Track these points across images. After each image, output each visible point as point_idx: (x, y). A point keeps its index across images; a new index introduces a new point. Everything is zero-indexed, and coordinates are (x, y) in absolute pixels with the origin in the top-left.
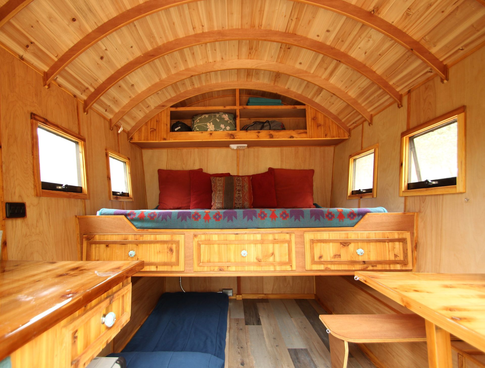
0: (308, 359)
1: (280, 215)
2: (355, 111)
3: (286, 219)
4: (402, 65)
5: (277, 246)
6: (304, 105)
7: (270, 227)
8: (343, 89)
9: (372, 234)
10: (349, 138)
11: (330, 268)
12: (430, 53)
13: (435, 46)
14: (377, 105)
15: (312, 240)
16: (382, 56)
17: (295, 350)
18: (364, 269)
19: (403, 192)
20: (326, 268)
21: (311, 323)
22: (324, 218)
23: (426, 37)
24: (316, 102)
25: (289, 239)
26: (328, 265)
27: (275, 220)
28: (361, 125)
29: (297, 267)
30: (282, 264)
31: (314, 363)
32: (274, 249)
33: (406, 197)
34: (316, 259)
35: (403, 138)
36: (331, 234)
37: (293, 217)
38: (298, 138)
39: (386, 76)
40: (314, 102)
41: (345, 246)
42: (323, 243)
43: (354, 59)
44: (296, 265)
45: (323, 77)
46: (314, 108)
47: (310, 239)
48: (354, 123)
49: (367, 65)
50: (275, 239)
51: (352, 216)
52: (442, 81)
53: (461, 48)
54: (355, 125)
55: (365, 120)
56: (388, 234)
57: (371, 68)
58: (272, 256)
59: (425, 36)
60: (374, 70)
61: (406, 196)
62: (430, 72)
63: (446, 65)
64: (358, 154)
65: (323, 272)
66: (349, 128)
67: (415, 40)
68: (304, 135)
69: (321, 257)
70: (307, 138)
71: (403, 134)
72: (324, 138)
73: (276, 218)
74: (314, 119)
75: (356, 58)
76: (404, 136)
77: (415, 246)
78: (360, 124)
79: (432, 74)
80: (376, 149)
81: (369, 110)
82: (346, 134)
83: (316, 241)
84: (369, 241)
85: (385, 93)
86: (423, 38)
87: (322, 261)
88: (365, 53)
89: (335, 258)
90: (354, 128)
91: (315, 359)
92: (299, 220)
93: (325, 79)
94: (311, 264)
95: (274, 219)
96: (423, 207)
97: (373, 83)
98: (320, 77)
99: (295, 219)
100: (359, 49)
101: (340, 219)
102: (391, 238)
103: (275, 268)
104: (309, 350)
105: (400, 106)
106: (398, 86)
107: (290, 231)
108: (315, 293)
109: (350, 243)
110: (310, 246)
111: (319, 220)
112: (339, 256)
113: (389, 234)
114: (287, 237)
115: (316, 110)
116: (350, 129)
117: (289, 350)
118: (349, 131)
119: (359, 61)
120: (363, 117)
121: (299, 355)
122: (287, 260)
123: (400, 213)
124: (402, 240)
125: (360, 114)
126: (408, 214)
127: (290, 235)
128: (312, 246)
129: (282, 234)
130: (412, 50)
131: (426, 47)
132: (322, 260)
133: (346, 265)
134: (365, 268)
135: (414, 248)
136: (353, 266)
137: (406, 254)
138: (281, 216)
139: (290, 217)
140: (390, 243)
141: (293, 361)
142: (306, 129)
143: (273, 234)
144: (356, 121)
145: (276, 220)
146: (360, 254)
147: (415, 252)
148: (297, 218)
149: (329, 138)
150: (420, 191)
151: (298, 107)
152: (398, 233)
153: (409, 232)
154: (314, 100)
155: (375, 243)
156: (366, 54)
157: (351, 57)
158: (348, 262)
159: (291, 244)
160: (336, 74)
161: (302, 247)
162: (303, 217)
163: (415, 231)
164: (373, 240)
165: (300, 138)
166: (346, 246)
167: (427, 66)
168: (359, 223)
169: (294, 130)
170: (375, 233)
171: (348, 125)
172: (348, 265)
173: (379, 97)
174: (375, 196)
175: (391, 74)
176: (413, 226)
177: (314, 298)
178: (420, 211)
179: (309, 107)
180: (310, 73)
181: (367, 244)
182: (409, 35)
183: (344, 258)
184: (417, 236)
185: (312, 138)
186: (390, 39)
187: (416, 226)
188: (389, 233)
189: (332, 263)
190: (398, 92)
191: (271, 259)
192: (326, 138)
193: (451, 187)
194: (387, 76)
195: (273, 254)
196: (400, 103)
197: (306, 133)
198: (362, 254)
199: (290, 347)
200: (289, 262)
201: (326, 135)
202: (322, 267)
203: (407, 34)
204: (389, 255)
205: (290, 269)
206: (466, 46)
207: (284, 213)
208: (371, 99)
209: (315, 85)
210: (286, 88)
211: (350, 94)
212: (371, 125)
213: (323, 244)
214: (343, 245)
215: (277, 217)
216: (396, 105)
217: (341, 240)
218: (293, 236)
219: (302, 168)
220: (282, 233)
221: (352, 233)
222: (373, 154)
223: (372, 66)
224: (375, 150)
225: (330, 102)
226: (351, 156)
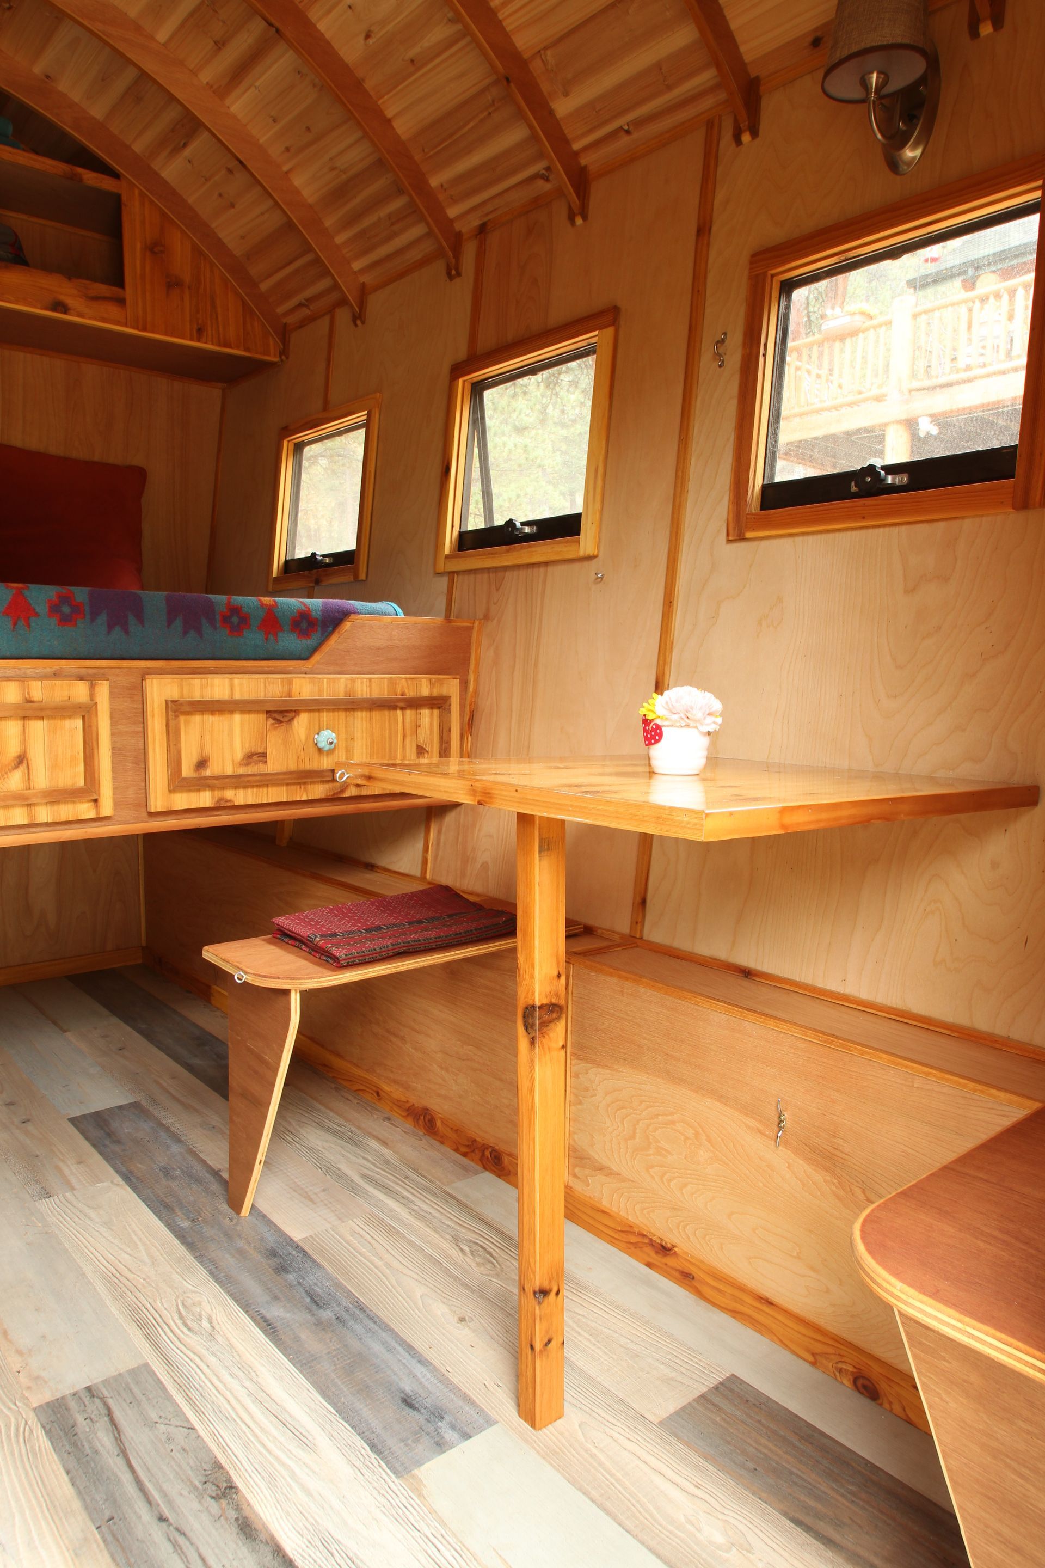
0: (146, 1126)
1: (50, 607)
2: (309, 257)
3: (75, 625)
4: (472, 124)
5: (37, 728)
6: (116, 175)
7: (8, 654)
8: (275, 151)
9: (362, 683)
10: (282, 360)
11: (232, 798)
12: (551, 113)
13: (566, 94)
14: (383, 251)
15: (173, 702)
16: (418, 70)
17: (97, 1115)
18: (334, 794)
19: (447, 557)
20: (221, 800)
21: (140, 1032)
22: (215, 628)
23: (549, 53)
24: (163, 178)
25: (89, 699)
26: (225, 792)
27: (29, 626)
28: (327, 319)
29: (117, 805)
30: (58, 796)
31: (167, 1130)
32: (24, 742)
33: (452, 573)
34: (187, 770)
35: (457, 381)
36: (236, 681)
37: (103, 619)
38: (90, 318)
39: (423, 151)
40: (156, 174)
41: (280, 722)
42: (213, 713)
43: (328, 43)
44: (114, 800)
45: (206, 76)
46: (156, 201)
47: (166, 701)
48: (300, 305)
49: (368, 85)
50: (32, 702)
51: (304, 625)
52: (571, 218)
53: (626, 128)
54: (305, 312)
55: (343, 302)
56: (404, 682)
57: (379, 103)
58: (16, 767)
59: (546, 48)
60: (389, 113)
61: (454, 572)
62: (543, 178)
63: (586, 167)
64: (314, 424)
65: (207, 817)
66: (284, 321)
67: (520, 50)
68: (113, 310)
69: (202, 764)
70: (126, 325)
71: (458, 370)
72: (192, 339)
73: (33, 620)
74: (156, 249)
75: (336, 45)
76: (458, 378)
77: (469, 720)
78: (323, 315)
79: (548, 186)
80: (373, 412)
81: (356, 266)
82: (271, 342)
83: (187, 708)
84: (350, 705)
85: (415, 212)
86: (539, 51)
87: (206, 778)
88: (368, 36)
89: (248, 764)
90: (302, 324)
91: (169, 1121)
92: (126, 631)
93: (212, 87)
94: (170, 791)
95: (21, 623)
96: (495, 604)
97: (380, 163)
98: (194, 73)
99: (110, 627)
100: (350, 11)
101: (267, 634)
102: (410, 693)
103: (30, 815)
104: (144, 1103)
105: (454, 272)
106: (454, 201)
107: (91, 671)
108: (144, 944)
109: (297, 712)
110: (167, 725)
111: (199, 632)
112: (261, 758)
113: (407, 682)
114: (80, 691)
115: (164, 215)
116: (286, 324)
117: (74, 1121)
118: (284, 333)
119: (342, 60)
120: (336, 286)
121: (115, 1125)
122: (81, 783)
123: (437, 620)
124: (438, 703)
125: (327, 273)
126: (459, 624)
127: (92, 687)
128: (172, 723)
129: (57, 682)
130: (508, 80)
131: (545, 87)
132: (208, 773)
133: (282, 785)
134: (337, 793)
135: (466, 727)
136: (303, 787)
137: (447, 743)
138: (54, 609)
139: (88, 617)
140: (408, 712)
141: (94, 1146)
142: (121, 284)
143: (22, 679)
144: (310, 300)
145: (33, 624)
146: (327, 747)
147: (467, 739)
148: (117, 621)
149: (213, 344)
150: (492, 554)
151: (90, 178)
152: (430, 679)
153: (458, 677)
154: (156, 165)
155: (368, 713)
156: (371, 41)
157: (318, 31)
158: (290, 776)
159: (97, 721)
160: (257, 84)
161: (137, 733)
162: (140, 619)
163: (471, 677)
164: (364, 700)
165: (95, 319)
166: (284, 724)
167: (541, 155)
168: (326, 648)
169: (70, 279)
170: (370, 680)
171: (280, 310)
172: (288, 784)
173: (392, 224)
174: (362, 576)
175: (439, 148)
176: (467, 660)
177: (140, 961)
178: (486, 617)
179: (137, 192)
180: (152, 38)
181: (346, 717)
182: (504, 24)
183: (275, 764)
184: (476, 692)
185: (145, 330)
186: (450, 15)
187: (476, 659)
188: (406, 679)
189: (238, 781)
190: (451, 221)
191: (15, 781)
192: (199, 341)
193: (567, 542)
194: (426, 150)
195: (21, 759)
196: (454, 261)
197: (121, 302)
198: (333, 745)
199: (77, 1113)
200: (89, 791)
201: (200, 331)
202: (205, 799)
203: (500, 21)
204: (404, 747)
205: (92, 815)
206: (640, 123)
207: (66, 599)
208: (367, 222)
209: (172, 98)
210: (37, 69)
211: (298, 181)
212: (359, 322)
213: (209, 719)
214: (275, 719)
215: (37, 615)
216: (439, 267)
217: (270, 701)
218: (103, 691)
219: (97, 458)
220: (56, 675)
221: (304, 678)
222: (362, 432)
223: (383, 97)
224: (369, 415)
225: (220, 195)
226: (286, 431)
